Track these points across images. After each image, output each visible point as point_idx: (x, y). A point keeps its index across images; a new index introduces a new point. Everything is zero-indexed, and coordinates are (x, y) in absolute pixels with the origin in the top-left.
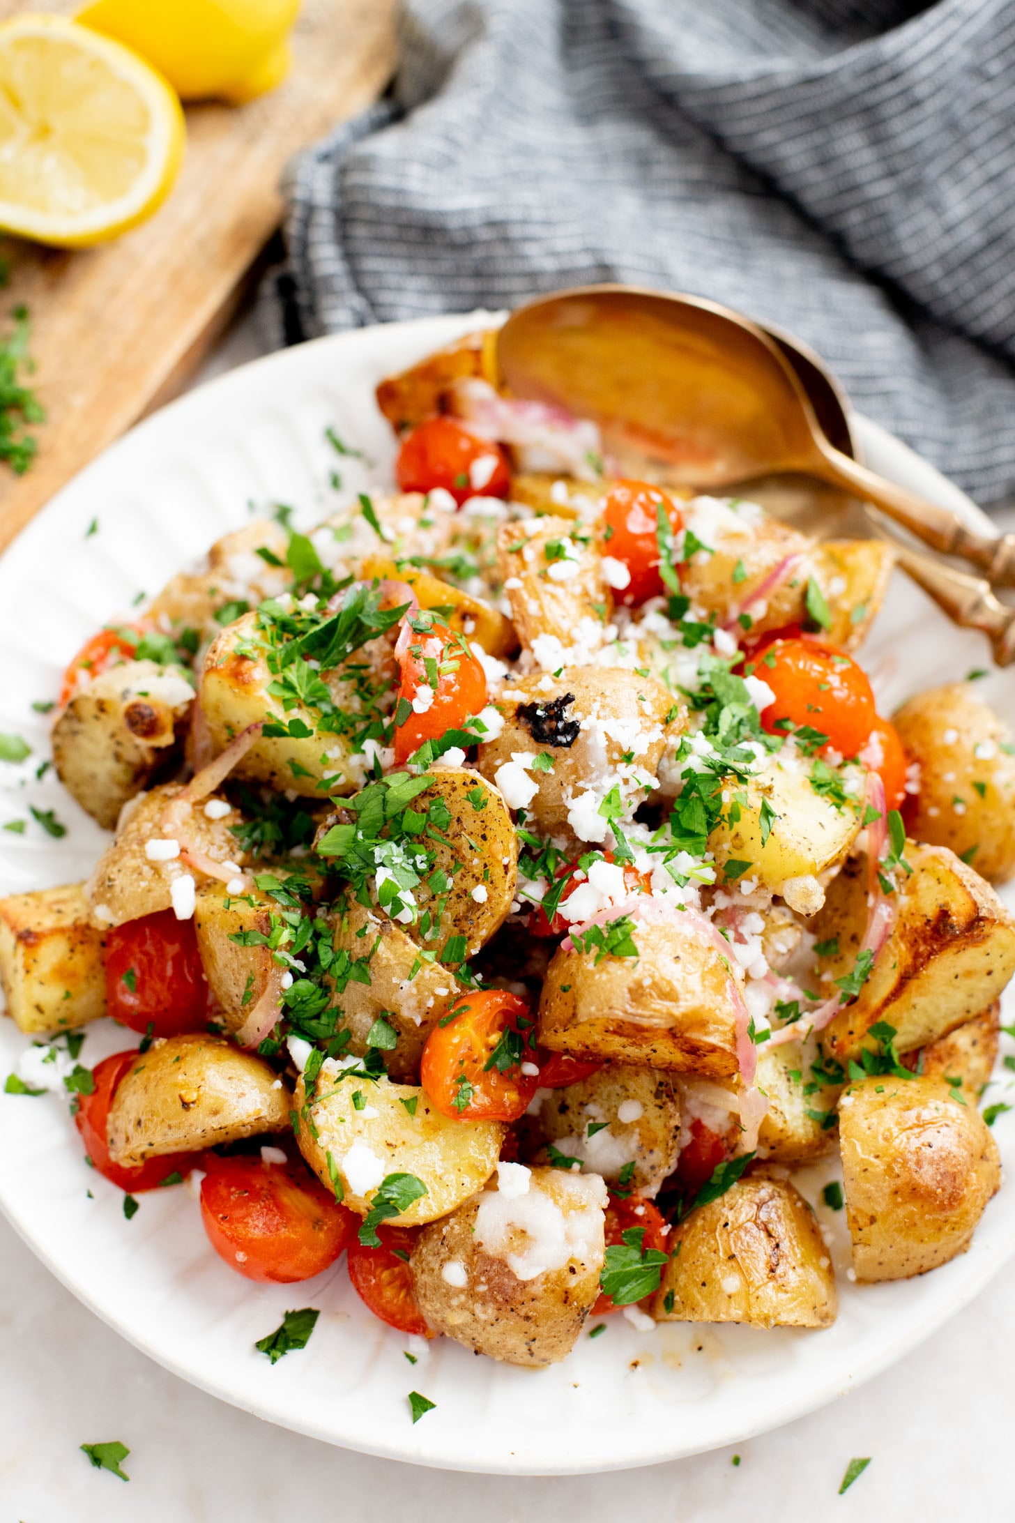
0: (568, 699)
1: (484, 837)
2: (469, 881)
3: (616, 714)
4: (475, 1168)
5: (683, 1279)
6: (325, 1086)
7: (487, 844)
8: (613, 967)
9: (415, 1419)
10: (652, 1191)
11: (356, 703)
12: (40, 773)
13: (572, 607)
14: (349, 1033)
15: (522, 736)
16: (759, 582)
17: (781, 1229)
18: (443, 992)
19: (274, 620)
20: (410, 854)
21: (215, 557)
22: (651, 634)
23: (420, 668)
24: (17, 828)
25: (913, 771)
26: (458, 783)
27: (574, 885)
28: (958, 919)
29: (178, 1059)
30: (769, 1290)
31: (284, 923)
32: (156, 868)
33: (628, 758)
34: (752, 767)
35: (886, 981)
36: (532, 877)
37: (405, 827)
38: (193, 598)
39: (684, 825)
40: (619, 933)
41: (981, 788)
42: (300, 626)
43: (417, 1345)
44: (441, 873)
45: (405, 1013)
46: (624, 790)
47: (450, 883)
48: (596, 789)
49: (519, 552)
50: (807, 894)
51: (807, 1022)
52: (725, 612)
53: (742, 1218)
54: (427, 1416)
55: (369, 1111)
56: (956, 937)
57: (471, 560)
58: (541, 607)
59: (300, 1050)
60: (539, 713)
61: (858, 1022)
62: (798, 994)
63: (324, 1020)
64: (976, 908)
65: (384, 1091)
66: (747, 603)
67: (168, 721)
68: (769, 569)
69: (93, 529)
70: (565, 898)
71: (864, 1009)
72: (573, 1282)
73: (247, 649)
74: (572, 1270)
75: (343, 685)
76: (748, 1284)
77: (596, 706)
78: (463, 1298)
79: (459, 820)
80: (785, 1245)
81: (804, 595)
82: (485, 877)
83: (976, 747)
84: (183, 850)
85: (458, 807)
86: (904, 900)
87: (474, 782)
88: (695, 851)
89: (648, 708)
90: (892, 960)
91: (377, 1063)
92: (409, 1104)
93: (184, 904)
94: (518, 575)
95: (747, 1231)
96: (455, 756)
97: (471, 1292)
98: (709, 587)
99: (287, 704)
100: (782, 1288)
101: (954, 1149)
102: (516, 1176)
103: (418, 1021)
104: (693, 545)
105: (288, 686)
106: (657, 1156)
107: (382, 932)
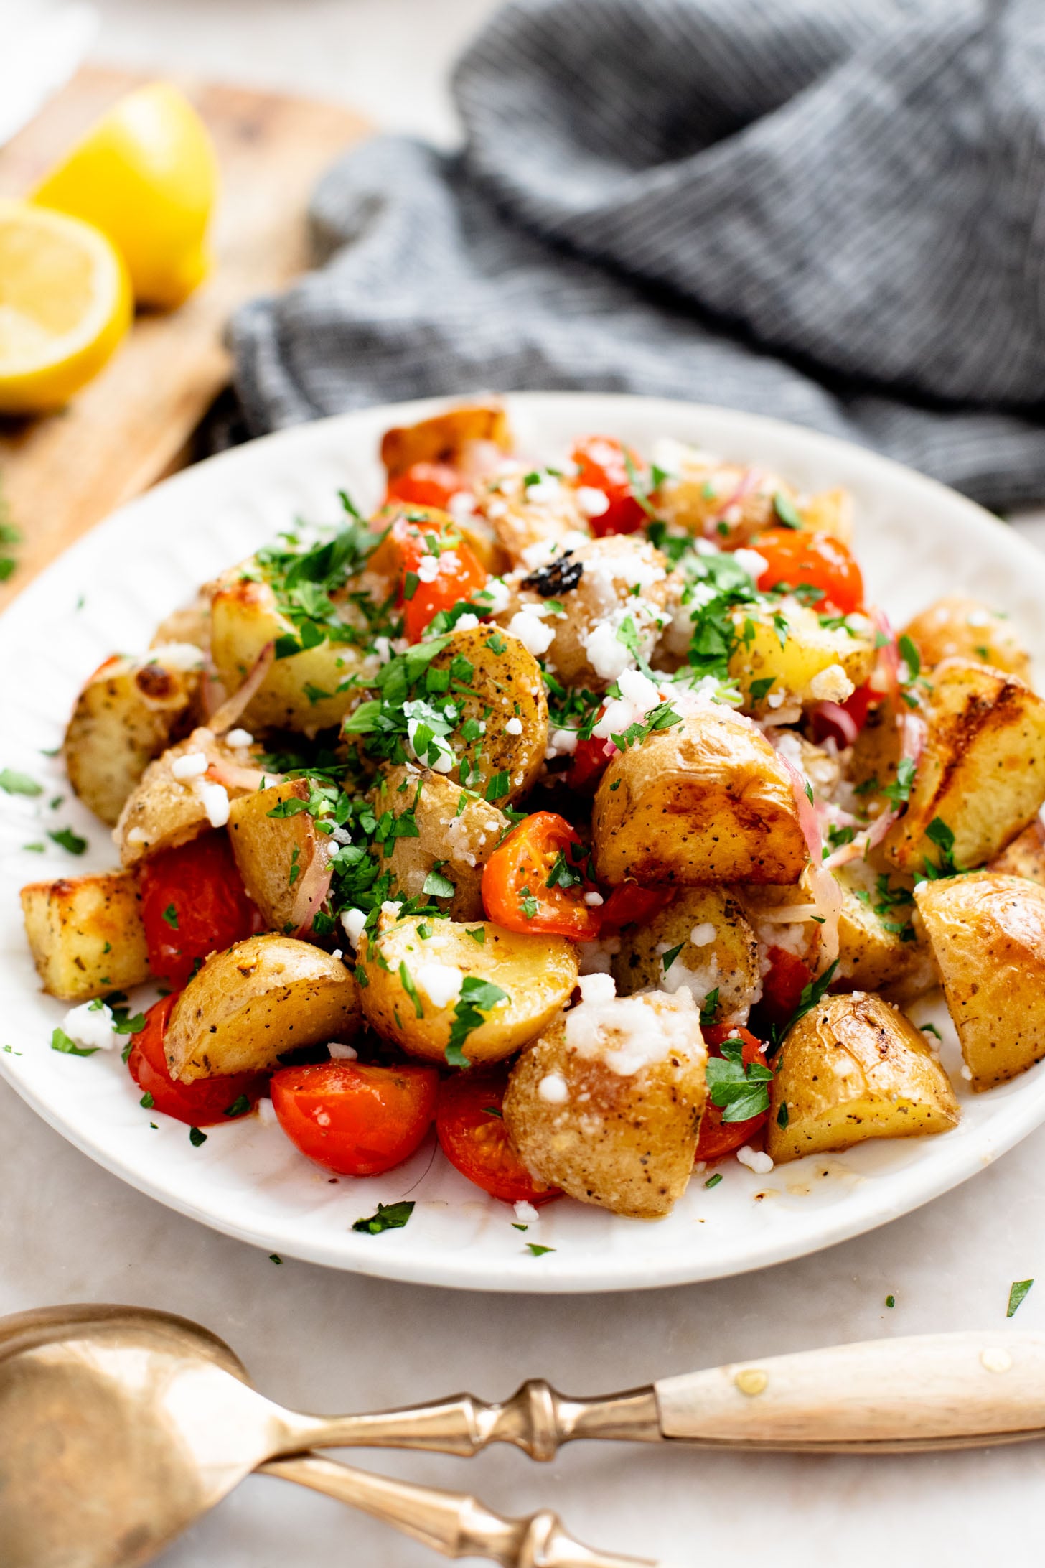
0: (568, 554)
1: (509, 678)
2: (501, 720)
4: (555, 981)
7: (513, 683)
10: (743, 1015)
11: (363, 621)
12: (56, 805)
13: (556, 525)
16: (728, 495)
17: (885, 1022)
18: (493, 826)
20: (439, 709)
23: (420, 544)
24: (35, 849)
26: (475, 637)
28: (987, 696)
30: (886, 1070)
32: (187, 786)
33: (636, 591)
35: (933, 780)
36: (562, 723)
37: (430, 684)
40: (659, 712)
41: (983, 652)
44: (471, 722)
45: (459, 858)
46: (637, 623)
47: (482, 728)
48: (609, 623)
49: (497, 491)
50: (835, 683)
51: (861, 840)
52: (702, 524)
53: (840, 1015)
55: (436, 939)
58: (527, 526)
59: (354, 919)
60: (542, 571)
61: (914, 828)
63: (376, 889)
64: (1004, 683)
66: (722, 513)
67: (182, 682)
70: (598, 721)
72: (679, 1075)
73: (250, 573)
74: (675, 1063)
75: (348, 607)
76: (862, 1065)
79: (482, 670)
80: (890, 1032)
81: (774, 506)
82: (517, 711)
83: (969, 618)
84: (211, 766)
85: (479, 659)
86: (932, 710)
87: (491, 631)
88: (719, 675)
90: (933, 764)
92: (477, 937)
93: (218, 810)
95: (848, 1023)
96: (469, 620)
97: (573, 1106)
99: (296, 620)
100: (897, 1068)
103: (473, 862)
104: (659, 476)
105: (293, 605)
106: (740, 976)
107: (423, 779)
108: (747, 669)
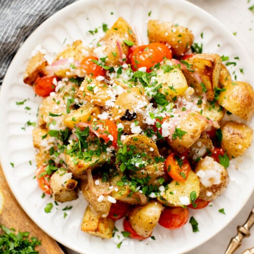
0: (128, 111)
1: (142, 142)
2: (148, 150)
3: (136, 104)
4: (195, 180)
5: (232, 153)
6: (165, 197)
7: (144, 143)
8: (184, 137)
9: (225, 214)
10: (213, 148)
11: (96, 146)
12: (57, 204)
13: (103, 92)
14: (156, 185)
15: (127, 123)
16: (118, 52)
17: (236, 131)
18: (163, 166)
19: (72, 153)
20: (135, 157)
21: (37, 147)
22: (114, 78)
23: (105, 134)
24: (66, 215)
25: (167, 45)
26: (130, 141)
27: (161, 131)
28: (210, 65)
29: (139, 218)
30: (246, 141)
31: (130, 186)
32: (103, 202)
33: (146, 107)
34: (159, 83)
35: (209, 84)
36: (152, 136)
37: (130, 155)
38: (44, 157)
39: (162, 103)
40: (178, 132)
41: (180, 36)
42: (76, 148)
44: (143, 153)
45: (161, 175)
46: (150, 111)
47: (146, 153)
48: (147, 116)
49: (86, 95)
50: (191, 91)
51: (204, 101)
52: (119, 62)
53: (230, 137)
54: (225, 211)
55: (175, 192)
56: (212, 69)
57: (70, 98)
58: (100, 99)
59: (153, 195)
60: (126, 117)
61: (211, 93)
62: (198, 99)
63: (150, 188)
64: (211, 61)
65: (171, 186)
66: (121, 57)
67: (73, 181)
68: (117, 48)
69: (12, 165)
70: (161, 134)
71: (209, 90)
72: (224, 175)
73: (76, 162)
74: (222, 174)
75: (91, 146)
76: (242, 144)
77: (133, 106)
78: (213, 195)
79: (136, 145)
80: (239, 132)
81: (126, 44)
82: (149, 147)
83: (172, 31)
84: (103, 195)
85: (134, 143)
86: (196, 70)
87: (132, 138)
88: (167, 104)
89: (138, 96)
90: (205, 80)
91: (165, 185)
92: (177, 184)
93: (113, 200)
94: (91, 99)
95: (233, 138)
96: (123, 137)
97: (214, 193)
98: (113, 62)
99: (91, 160)
100: (246, 138)
101: (245, 93)
102: (200, 173)
103: (164, 173)
104: (103, 60)
105: (87, 158)
106: (209, 144)
107: (145, 170)
108: (170, 98)
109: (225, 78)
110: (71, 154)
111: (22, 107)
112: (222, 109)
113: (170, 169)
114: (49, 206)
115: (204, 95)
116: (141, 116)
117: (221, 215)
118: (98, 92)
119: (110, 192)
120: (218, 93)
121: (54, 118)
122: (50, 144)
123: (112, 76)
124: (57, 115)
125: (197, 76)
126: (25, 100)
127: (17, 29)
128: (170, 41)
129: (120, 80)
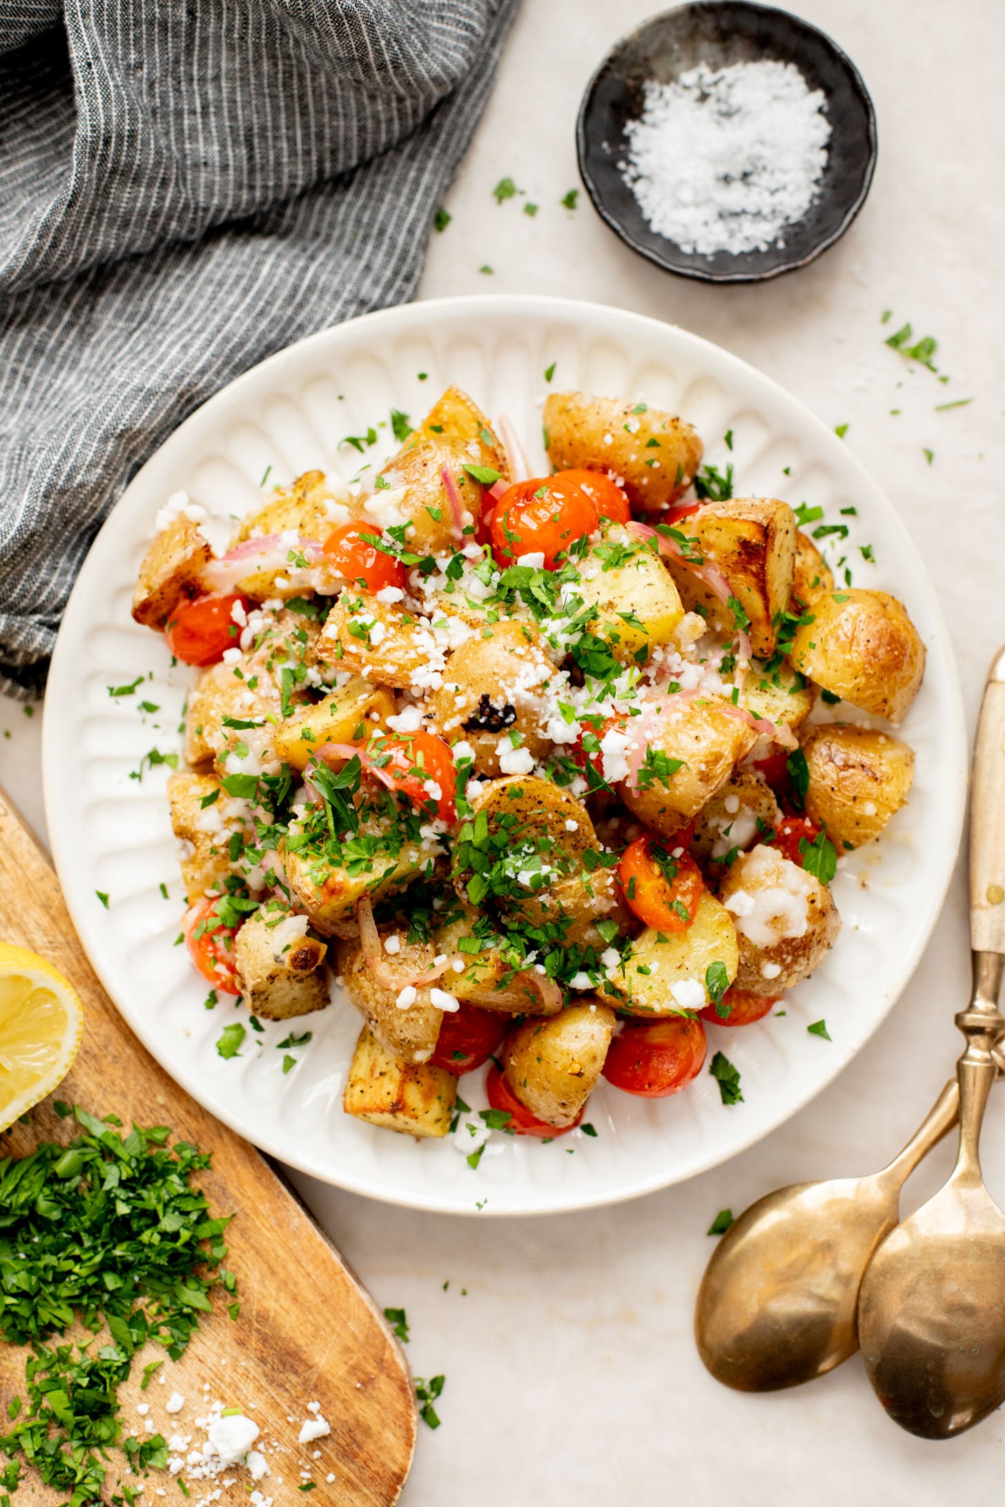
0: (485, 699)
1: (540, 802)
2: (558, 827)
3: (512, 674)
4: (722, 924)
5: (843, 832)
6: (623, 985)
7: (545, 803)
8: (678, 779)
9: (828, 1038)
10: (780, 816)
11: (385, 821)
12: (258, 1028)
13: (401, 641)
14: (590, 946)
15: (486, 739)
16: (448, 504)
17: (855, 756)
18: (611, 880)
19: (305, 845)
20: (518, 852)
21: (184, 834)
22: (436, 593)
23: (412, 780)
24: (289, 1063)
25: (611, 475)
26: (497, 798)
27: (599, 762)
28: (755, 539)
29: (539, 1059)
30: (888, 789)
31: (505, 952)
32: (415, 1008)
33: (545, 684)
34: (588, 604)
35: (755, 600)
36: (569, 781)
37: (499, 845)
38: (209, 866)
39: (600, 670)
40: (657, 763)
41: (653, 443)
42: (318, 830)
43: (777, 1007)
44: (541, 839)
45: (606, 909)
46: (561, 698)
47: (551, 838)
48: (551, 716)
49: (344, 652)
50: (694, 627)
51: (742, 660)
52: (452, 538)
53: (834, 776)
54: (829, 1028)
55: (654, 967)
56: (765, 549)
57: (291, 665)
58: (393, 664)
59: (581, 981)
60: (482, 720)
61: (763, 631)
62: (722, 654)
63: (572, 957)
64: (759, 525)
65: (642, 947)
66: (457, 522)
67: (313, 942)
68: (442, 492)
69: (104, 898)
70: (602, 772)
71: (758, 621)
72: (818, 905)
73: (320, 876)
74: (813, 902)
75: (369, 823)
76: (876, 800)
77: (502, 683)
78: (785, 973)
79: (519, 811)
80: (866, 761)
81: (472, 478)
82: (562, 816)
83: (626, 427)
84: (415, 985)
85: (510, 806)
86: (712, 555)
87: (504, 789)
88: (618, 673)
89: (520, 650)
90: (744, 588)
91: (621, 943)
92: (661, 940)
93: (447, 1002)
94: (364, 666)
95: (844, 779)
96: (475, 788)
97: (787, 967)
98: (431, 539)
99: (368, 869)
100: (889, 780)
101: (878, 627)
102: (739, 901)
103: (615, 904)
104: (399, 533)
105: (355, 863)
106: (765, 802)
107: (553, 894)
108: (626, 652)
109: (812, 580)
110: (302, 851)
111: (130, 704)
112: (805, 684)
113: (634, 889)
114: (233, 1034)
115: (742, 639)
116: (532, 716)
117: (817, 1041)
118: (386, 640)
119: (436, 975)
120: (790, 629)
121: (240, 733)
122: (228, 822)
123: (430, 586)
124: (250, 725)
125: (714, 577)
126: (140, 681)
127: (105, 440)
128: (620, 461)
129: (458, 599)
